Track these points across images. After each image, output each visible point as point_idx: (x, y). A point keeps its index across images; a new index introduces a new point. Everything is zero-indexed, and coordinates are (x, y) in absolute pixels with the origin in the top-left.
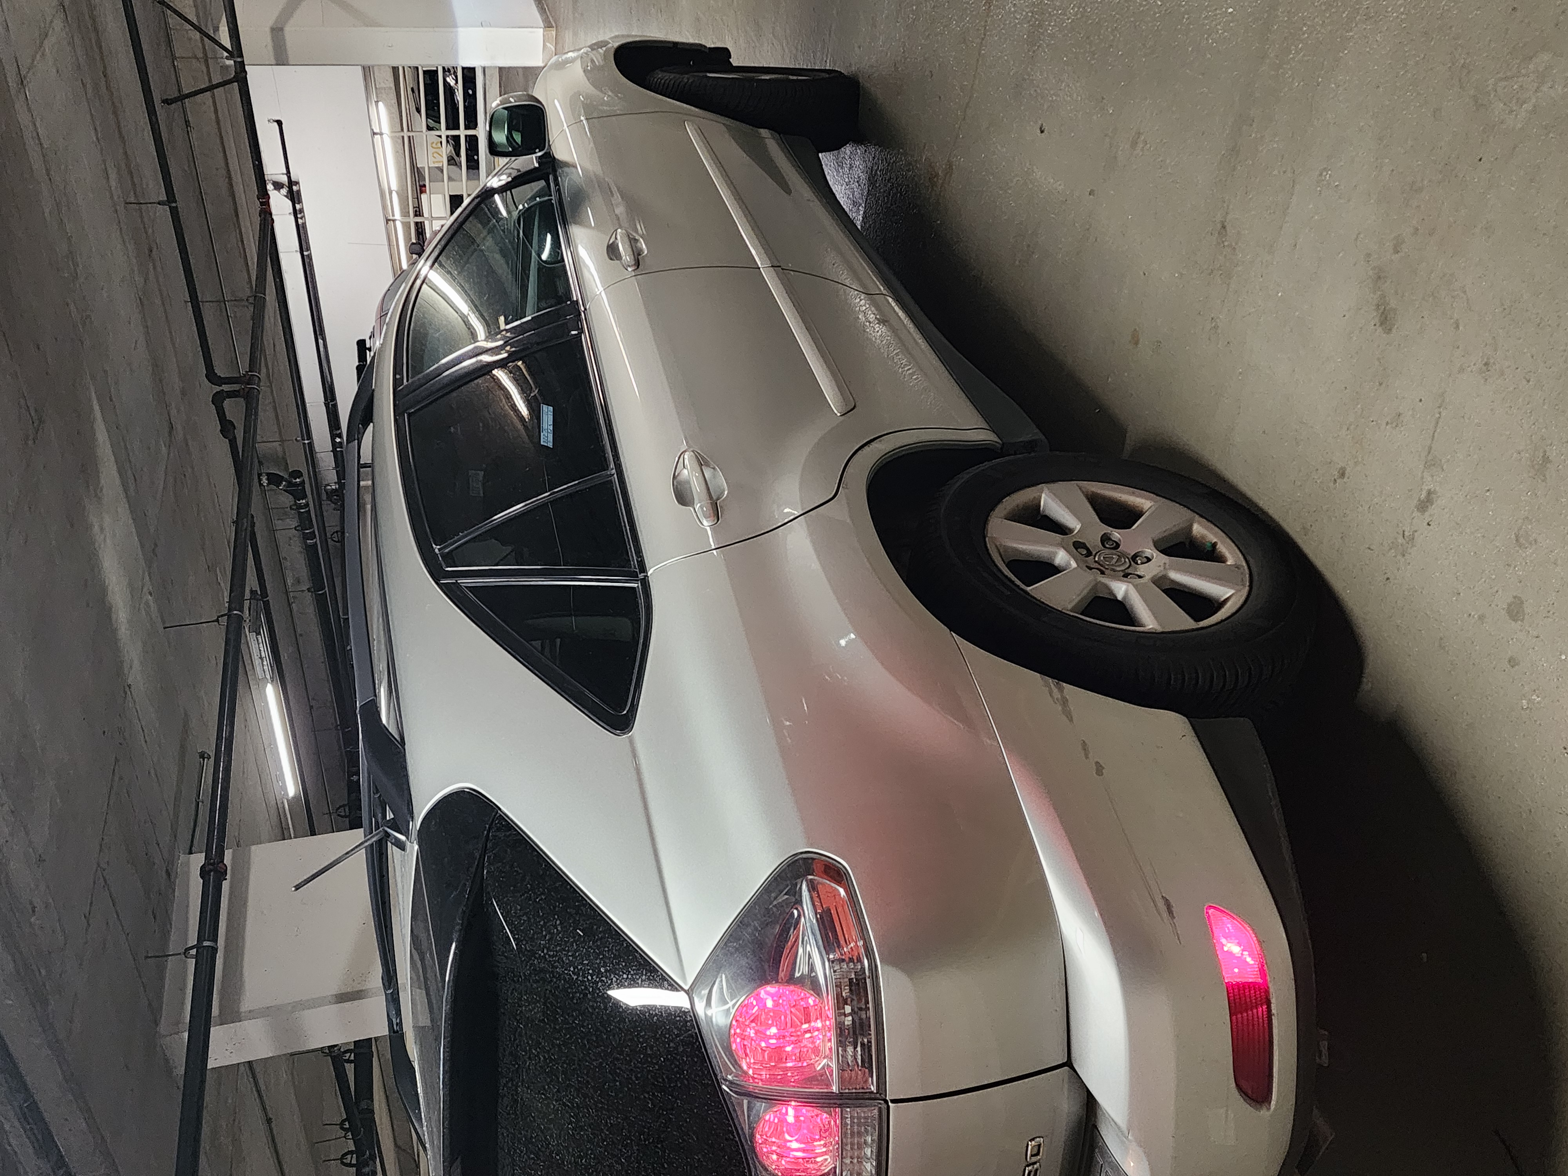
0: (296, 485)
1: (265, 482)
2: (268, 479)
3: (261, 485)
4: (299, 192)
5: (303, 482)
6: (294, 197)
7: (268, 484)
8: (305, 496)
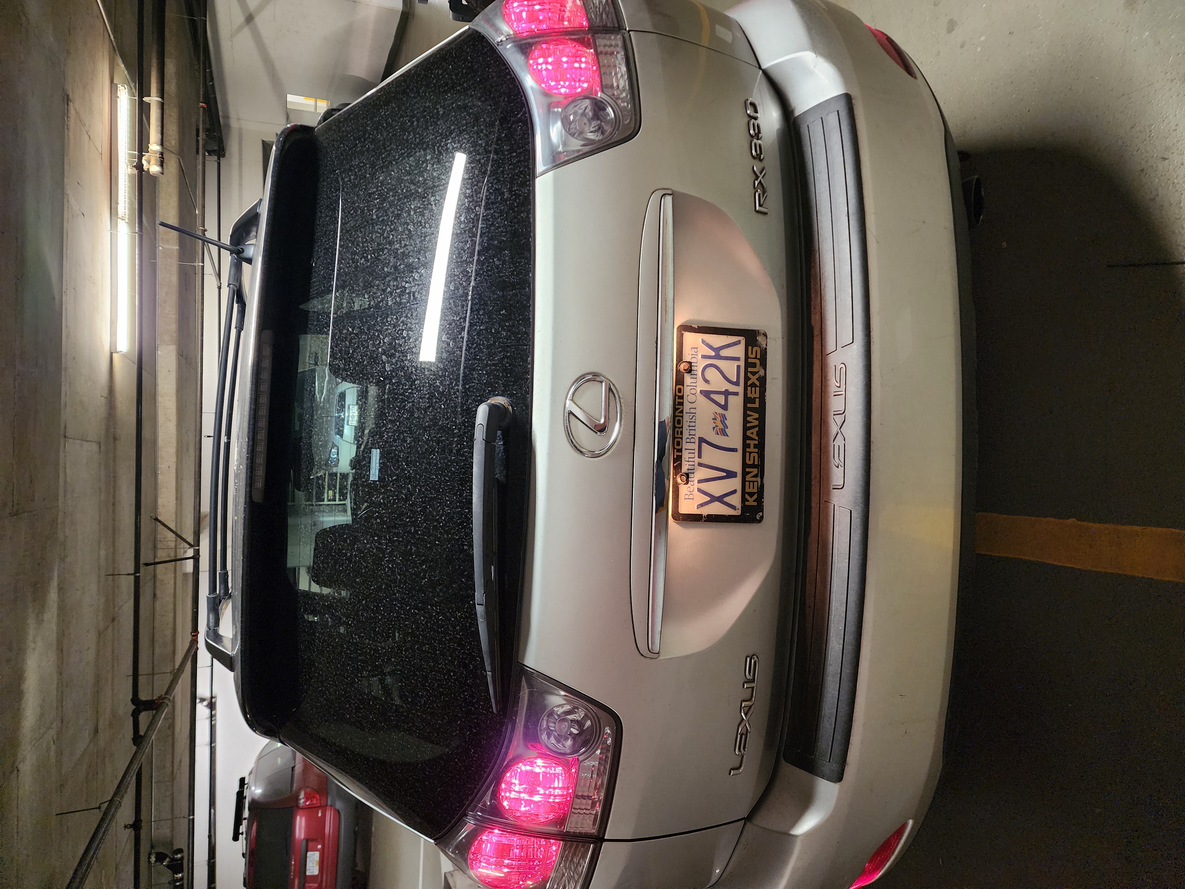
0: (177, 860)
1: (153, 859)
2: (156, 858)
3: (149, 862)
4: (215, 703)
5: (182, 859)
6: (212, 706)
7: (156, 861)
8: (181, 871)
